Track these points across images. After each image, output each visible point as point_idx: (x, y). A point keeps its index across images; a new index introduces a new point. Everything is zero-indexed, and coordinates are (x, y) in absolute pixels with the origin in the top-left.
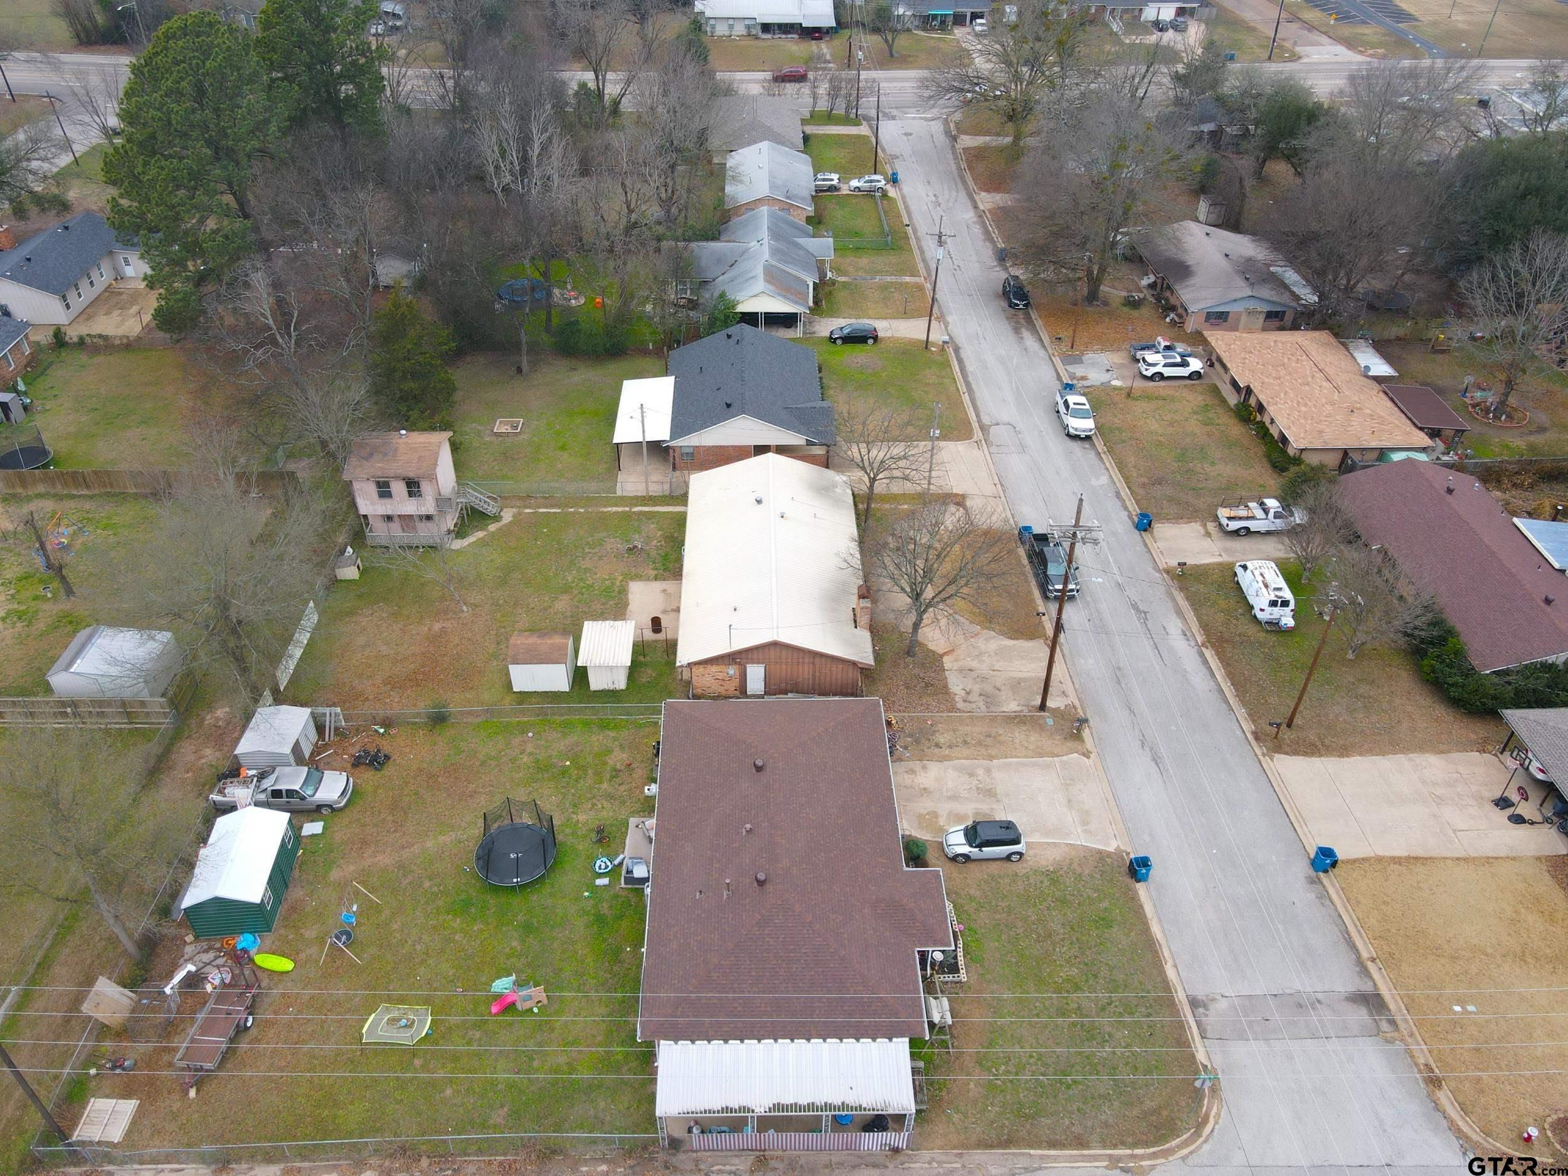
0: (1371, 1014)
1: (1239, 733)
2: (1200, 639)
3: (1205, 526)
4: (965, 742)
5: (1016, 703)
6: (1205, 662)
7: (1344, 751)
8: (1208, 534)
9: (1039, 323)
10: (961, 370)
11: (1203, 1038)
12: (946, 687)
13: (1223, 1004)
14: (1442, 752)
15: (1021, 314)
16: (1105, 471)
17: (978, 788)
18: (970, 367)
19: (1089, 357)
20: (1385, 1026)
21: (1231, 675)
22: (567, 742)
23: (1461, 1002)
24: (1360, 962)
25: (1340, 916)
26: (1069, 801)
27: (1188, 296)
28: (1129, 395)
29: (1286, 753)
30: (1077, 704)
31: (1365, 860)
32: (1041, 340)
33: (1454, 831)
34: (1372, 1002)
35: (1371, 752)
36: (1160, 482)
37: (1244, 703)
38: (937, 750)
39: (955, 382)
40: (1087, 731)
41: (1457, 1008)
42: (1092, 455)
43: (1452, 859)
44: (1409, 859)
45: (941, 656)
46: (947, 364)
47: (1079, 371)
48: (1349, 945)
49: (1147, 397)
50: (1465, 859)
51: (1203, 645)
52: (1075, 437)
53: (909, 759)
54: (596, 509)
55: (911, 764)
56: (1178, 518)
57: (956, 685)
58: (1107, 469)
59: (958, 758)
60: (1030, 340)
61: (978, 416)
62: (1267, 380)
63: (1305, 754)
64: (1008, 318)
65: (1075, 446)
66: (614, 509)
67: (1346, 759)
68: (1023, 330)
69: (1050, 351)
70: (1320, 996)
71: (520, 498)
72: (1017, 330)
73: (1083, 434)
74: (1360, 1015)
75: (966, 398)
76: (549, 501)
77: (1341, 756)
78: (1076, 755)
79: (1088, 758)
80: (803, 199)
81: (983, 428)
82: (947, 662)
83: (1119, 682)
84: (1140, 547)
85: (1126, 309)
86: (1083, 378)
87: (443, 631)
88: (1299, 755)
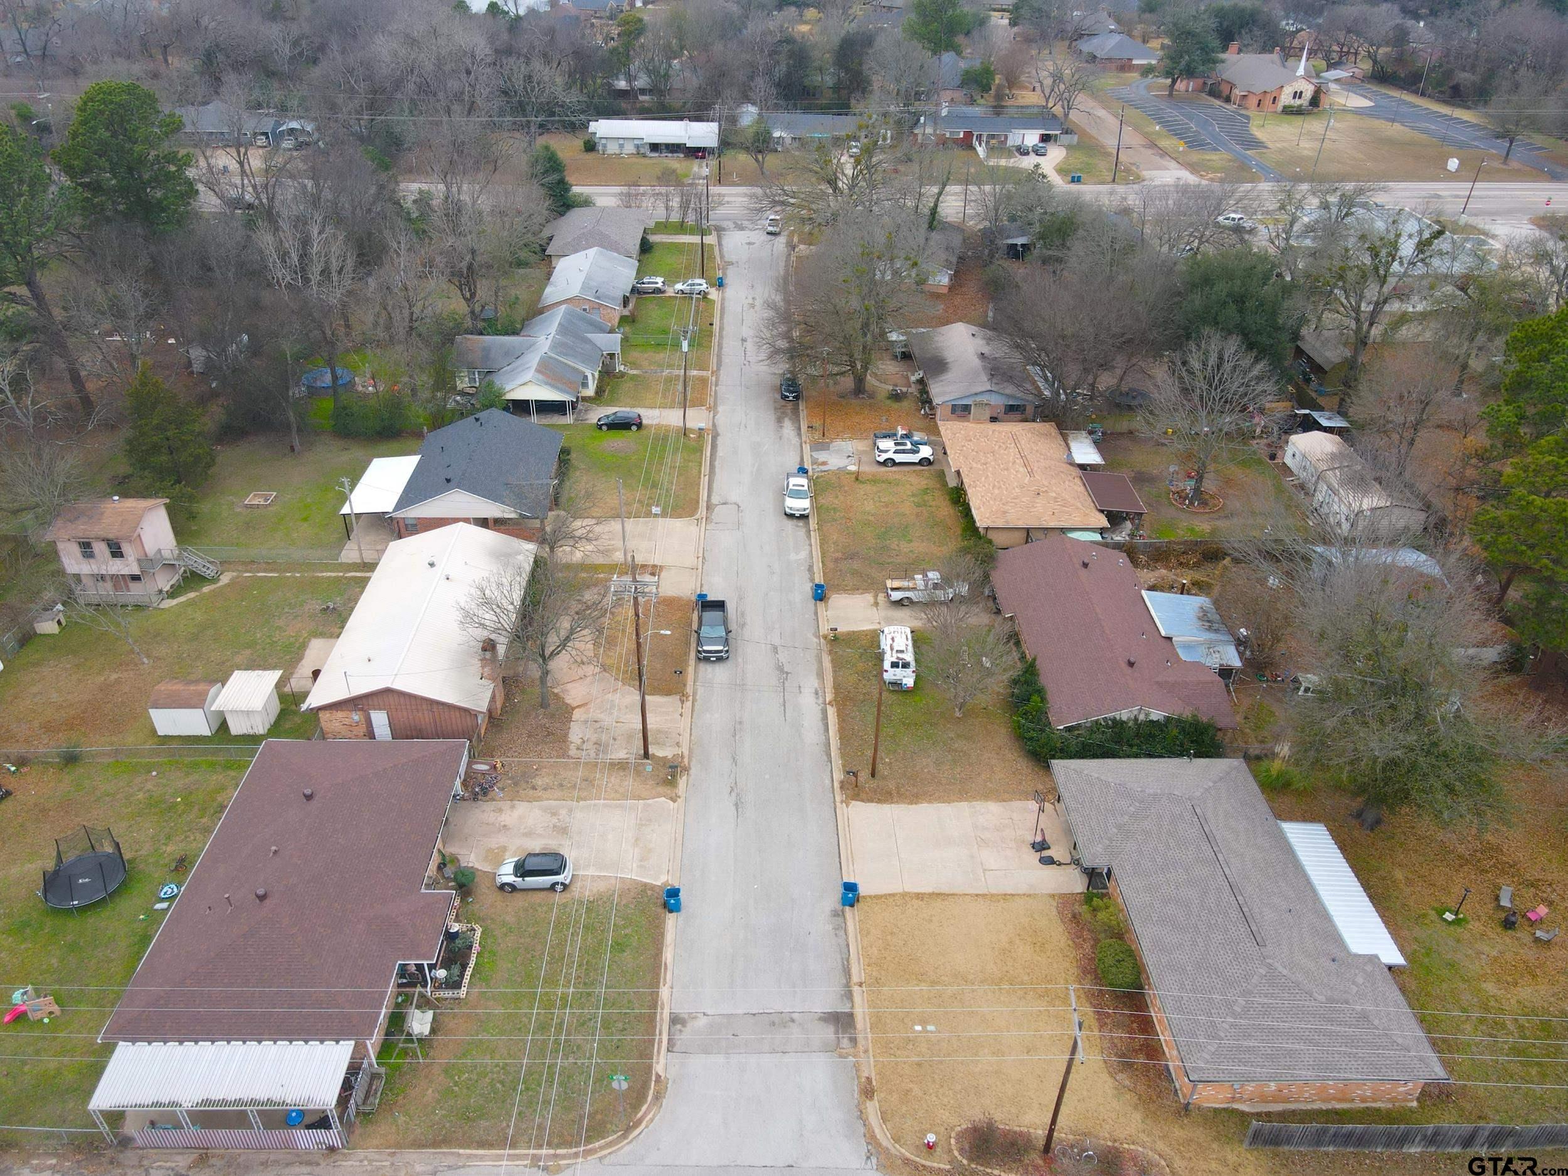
0: (837, 1032)
1: (828, 782)
2: (829, 697)
3: (876, 597)
4: (561, 785)
5: (625, 751)
6: (825, 717)
7: (915, 798)
8: (876, 604)
9: (803, 414)
10: (711, 455)
11: (668, 1051)
12: (566, 735)
13: (702, 1022)
14: (1004, 801)
15: (790, 406)
16: (808, 547)
17: (555, 826)
18: (720, 453)
19: (838, 444)
20: (845, 1042)
21: (842, 731)
22: (186, 781)
23: (924, 1022)
24: (848, 985)
25: (848, 945)
26: (637, 840)
27: (937, 390)
28: (857, 479)
29: (863, 801)
30: (686, 753)
31: (893, 895)
32: (799, 429)
33: (985, 870)
34: (842, 1021)
35: (941, 800)
36: (852, 556)
37: (843, 755)
38: (531, 792)
39: (700, 466)
40: (685, 778)
41: (918, 1028)
42: (802, 533)
43: (971, 895)
44: (931, 895)
45: (573, 709)
46: (700, 450)
47: (822, 456)
48: (844, 970)
49: (874, 480)
50: (984, 896)
51: (830, 703)
52: (791, 516)
53: (502, 799)
54: (311, 574)
55: (500, 804)
56: (855, 589)
57: (576, 734)
58: (811, 545)
59: (548, 799)
60: (788, 428)
61: (709, 496)
62: (975, 465)
63: (879, 801)
64: (776, 409)
65: (790, 524)
66: (329, 574)
67: (914, 806)
68: (786, 420)
69: (804, 439)
70: (795, 1016)
71: (244, 563)
72: (779, 420)
73: (797, 514)
74: (828, 1032)
75: (705, 481)
76: (271, 565)
77: (911, 803)
78: (663, 799)
79: (674, 801)
80: (613, 299)
81: (709, 507)
82: (577, 714)
83: (734, 736)
84: (810, 615)
85: (888, 402)
86: (824, 463)
87: (118, 681)
88: (872, 801)
